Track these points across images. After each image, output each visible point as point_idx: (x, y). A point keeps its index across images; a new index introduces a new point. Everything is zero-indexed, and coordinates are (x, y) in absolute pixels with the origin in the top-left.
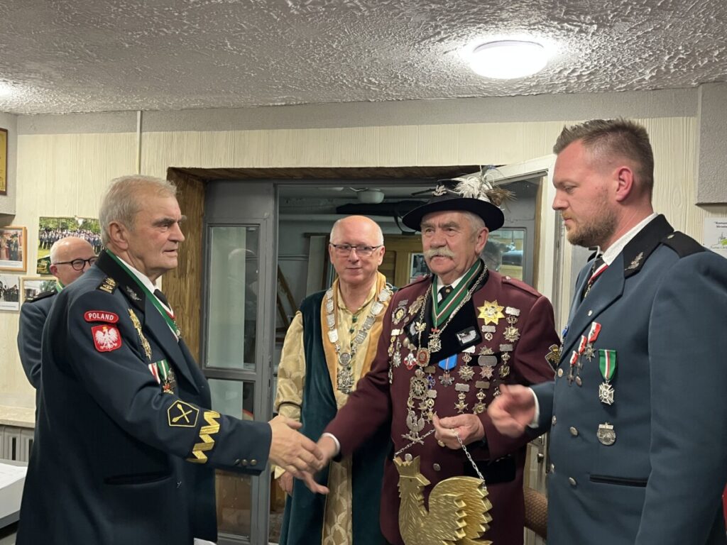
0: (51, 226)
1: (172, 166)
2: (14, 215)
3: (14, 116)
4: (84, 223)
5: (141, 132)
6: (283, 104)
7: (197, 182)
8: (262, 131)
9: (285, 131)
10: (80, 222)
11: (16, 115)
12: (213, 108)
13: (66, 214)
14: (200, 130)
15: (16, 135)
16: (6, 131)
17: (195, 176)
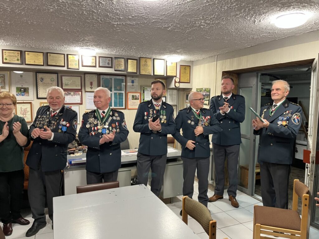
0: (199, 91)
1: (223, 71)
2: (192, 89)
3: (192, 62)
4: (205, 89)
5: (217, 61)
6: (250, 46)
7: (235, 74)
8: (246, 56)
9: (252, 55)
10: (204, 89)
11: (193, 61)
12: (233, 51)
13: (201, 87)
14: (230, 58)
15: (193, 66)
16: (190, 66)
17: (233, 73)
